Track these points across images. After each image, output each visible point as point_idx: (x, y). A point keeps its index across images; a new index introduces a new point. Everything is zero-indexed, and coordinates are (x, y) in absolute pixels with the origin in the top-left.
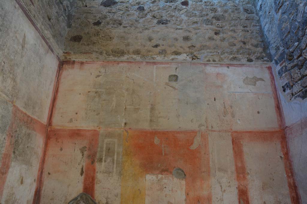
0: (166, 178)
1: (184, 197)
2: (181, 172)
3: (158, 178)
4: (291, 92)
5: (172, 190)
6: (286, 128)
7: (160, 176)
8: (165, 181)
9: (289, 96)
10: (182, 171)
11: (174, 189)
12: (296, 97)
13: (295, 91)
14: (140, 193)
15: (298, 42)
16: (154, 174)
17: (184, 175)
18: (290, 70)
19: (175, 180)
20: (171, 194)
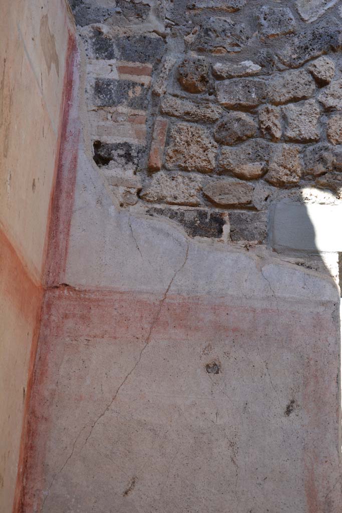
4: (140, 186)
6: (57, 287)
9: (122, 189)
12: (161, 212)
13: (165, 193)
15: (262, 66)
18: (173, 115)
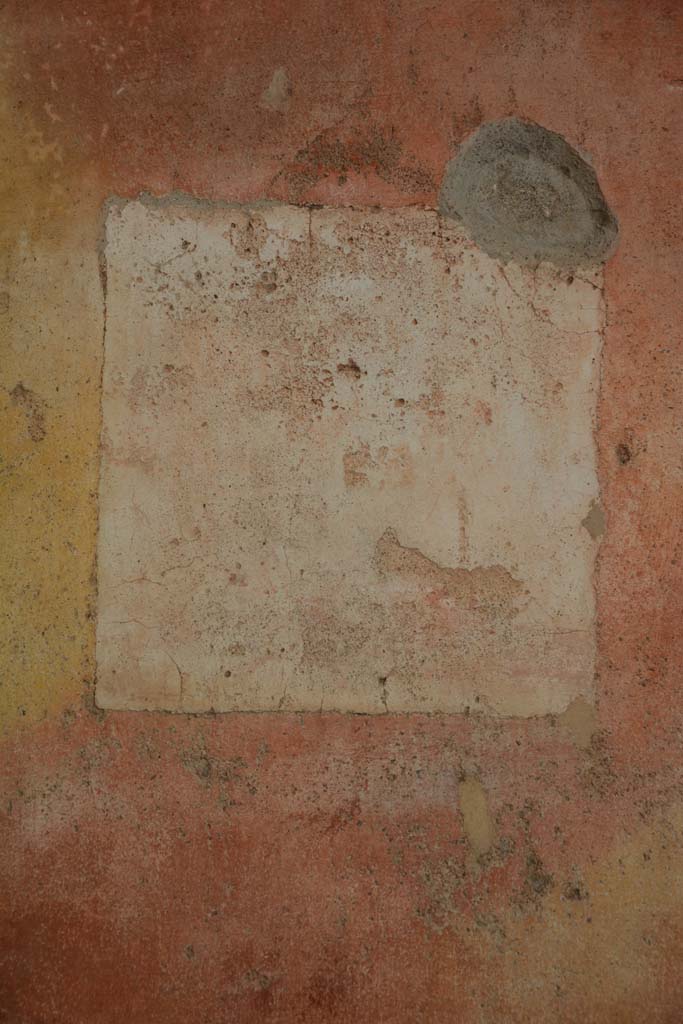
0: (364, 258)
1: (579, 485)
2: (556, 178)
3: (268, 253)
5: (437, 394)
7: (285, 225)
8: (358, 289)
10: (572, 165)
11: (456, 388)
14: (38, 433)
16: (205, 202)
17: (587, 222)
19: (478, 272)
20: (415, 447)
